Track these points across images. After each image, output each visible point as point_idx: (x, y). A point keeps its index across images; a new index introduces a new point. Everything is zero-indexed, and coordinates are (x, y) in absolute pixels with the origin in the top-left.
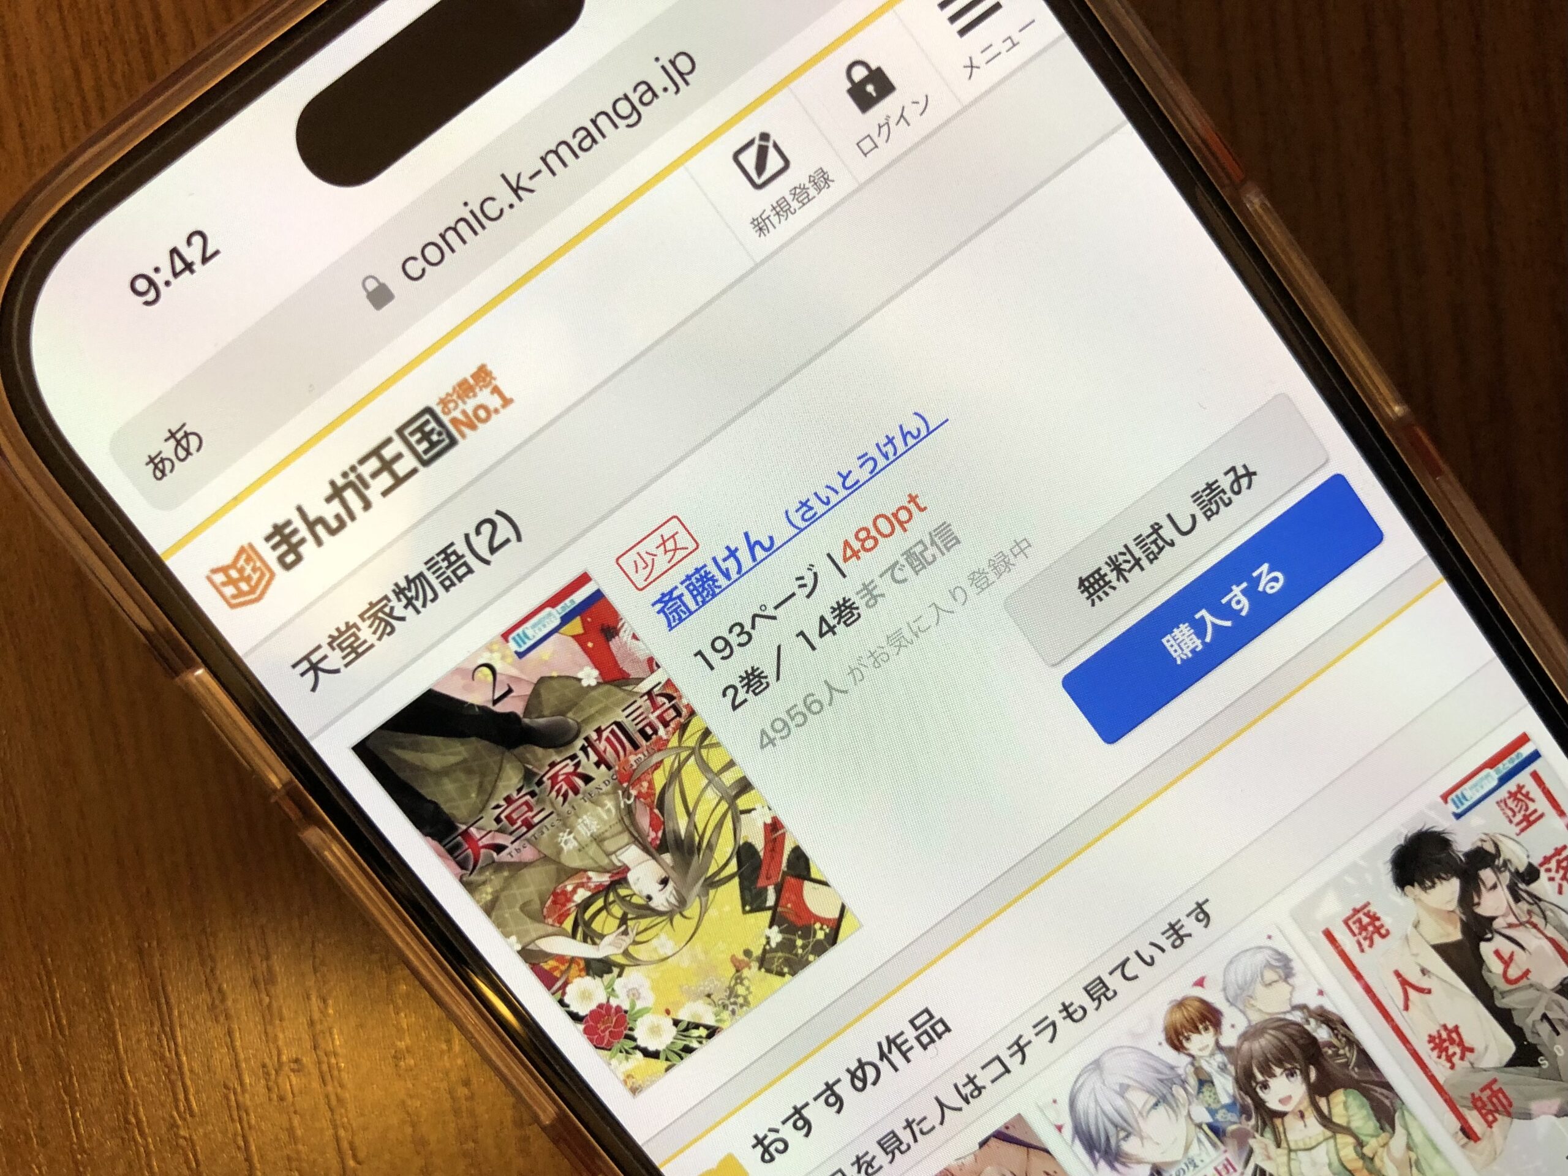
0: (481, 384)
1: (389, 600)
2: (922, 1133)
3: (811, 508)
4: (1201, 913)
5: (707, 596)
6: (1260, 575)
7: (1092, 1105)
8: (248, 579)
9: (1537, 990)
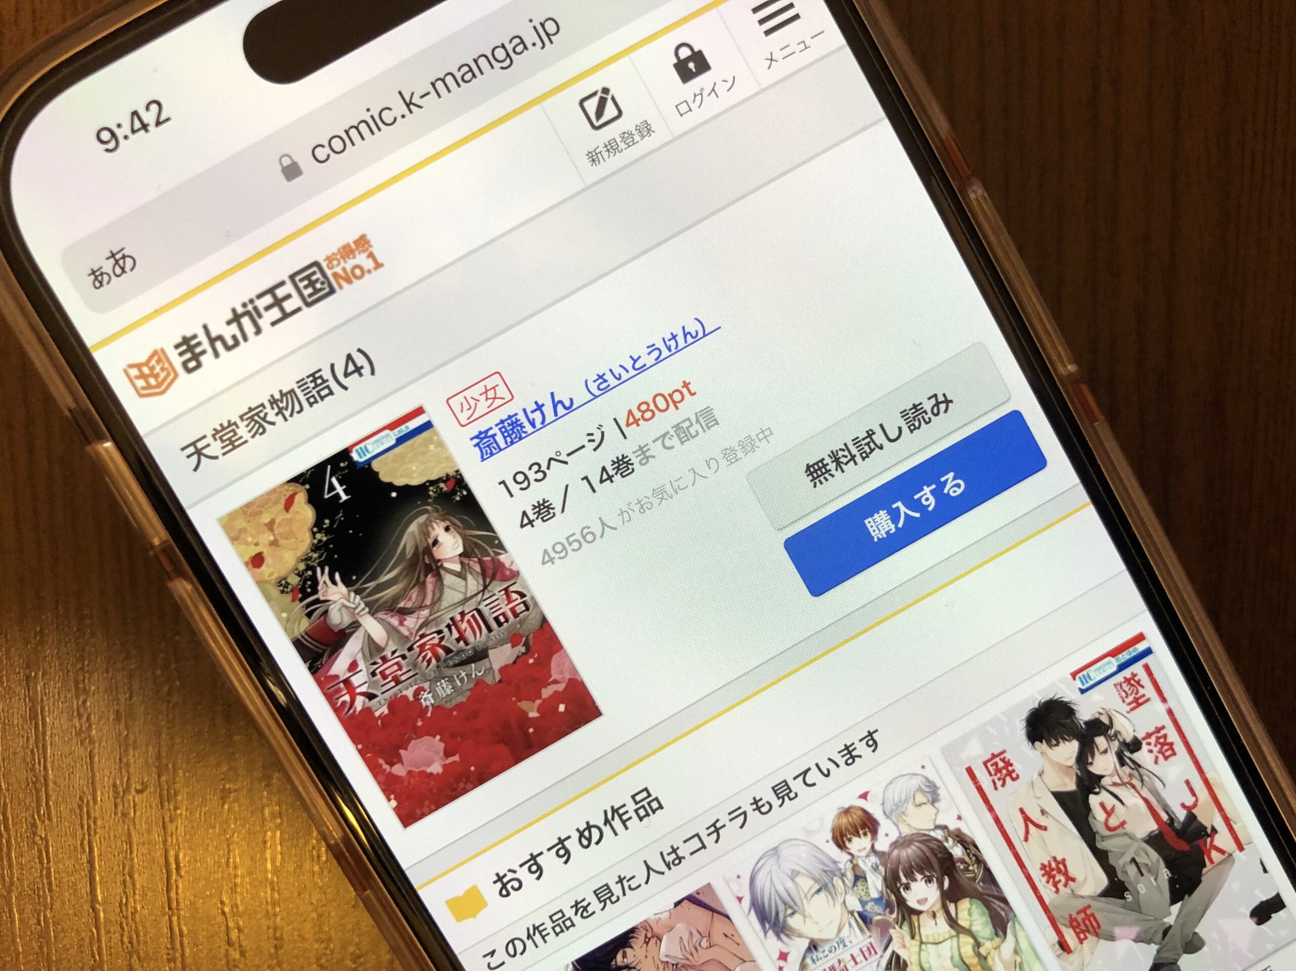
1: (265, 408)
2: (629, 886)
3: (606, 381)
4: (871, 740)
5: (515, 438)
6: (947, 480)
7: (768, 883)
8: (156, 376)
9: (1130, 838)
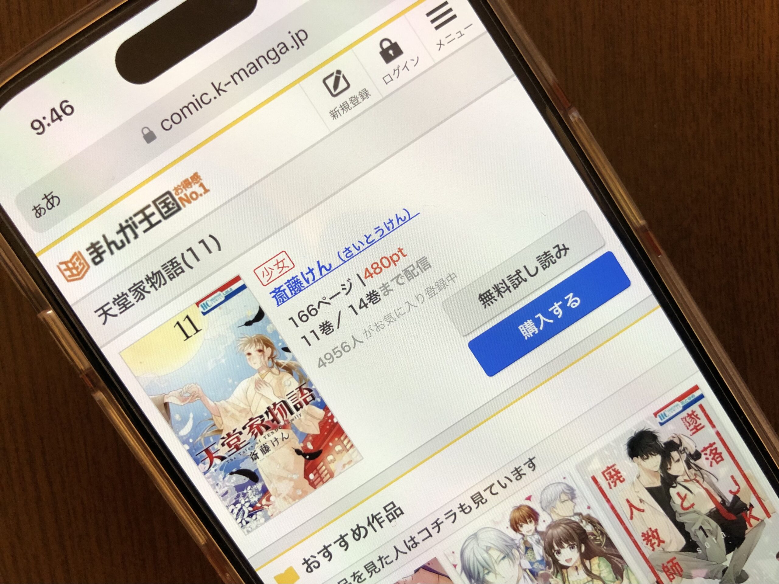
0: (195, 182)
2: (387, 563)
3: (351, 252)
4: (531, 463)
7: (472, 555)
8: (77, 268)
9: (698, 514)
